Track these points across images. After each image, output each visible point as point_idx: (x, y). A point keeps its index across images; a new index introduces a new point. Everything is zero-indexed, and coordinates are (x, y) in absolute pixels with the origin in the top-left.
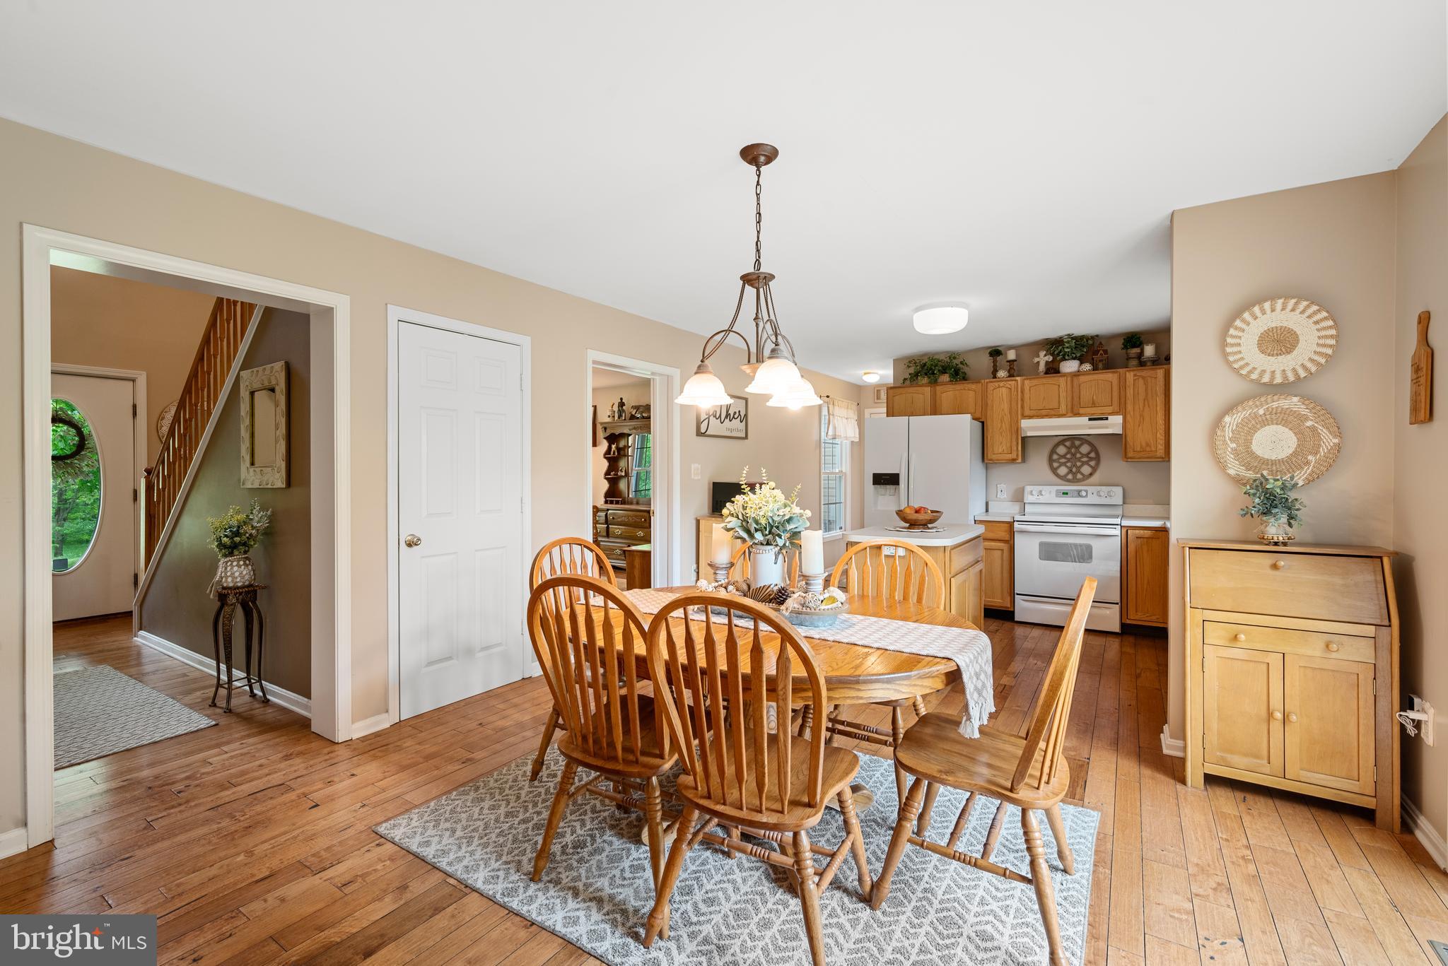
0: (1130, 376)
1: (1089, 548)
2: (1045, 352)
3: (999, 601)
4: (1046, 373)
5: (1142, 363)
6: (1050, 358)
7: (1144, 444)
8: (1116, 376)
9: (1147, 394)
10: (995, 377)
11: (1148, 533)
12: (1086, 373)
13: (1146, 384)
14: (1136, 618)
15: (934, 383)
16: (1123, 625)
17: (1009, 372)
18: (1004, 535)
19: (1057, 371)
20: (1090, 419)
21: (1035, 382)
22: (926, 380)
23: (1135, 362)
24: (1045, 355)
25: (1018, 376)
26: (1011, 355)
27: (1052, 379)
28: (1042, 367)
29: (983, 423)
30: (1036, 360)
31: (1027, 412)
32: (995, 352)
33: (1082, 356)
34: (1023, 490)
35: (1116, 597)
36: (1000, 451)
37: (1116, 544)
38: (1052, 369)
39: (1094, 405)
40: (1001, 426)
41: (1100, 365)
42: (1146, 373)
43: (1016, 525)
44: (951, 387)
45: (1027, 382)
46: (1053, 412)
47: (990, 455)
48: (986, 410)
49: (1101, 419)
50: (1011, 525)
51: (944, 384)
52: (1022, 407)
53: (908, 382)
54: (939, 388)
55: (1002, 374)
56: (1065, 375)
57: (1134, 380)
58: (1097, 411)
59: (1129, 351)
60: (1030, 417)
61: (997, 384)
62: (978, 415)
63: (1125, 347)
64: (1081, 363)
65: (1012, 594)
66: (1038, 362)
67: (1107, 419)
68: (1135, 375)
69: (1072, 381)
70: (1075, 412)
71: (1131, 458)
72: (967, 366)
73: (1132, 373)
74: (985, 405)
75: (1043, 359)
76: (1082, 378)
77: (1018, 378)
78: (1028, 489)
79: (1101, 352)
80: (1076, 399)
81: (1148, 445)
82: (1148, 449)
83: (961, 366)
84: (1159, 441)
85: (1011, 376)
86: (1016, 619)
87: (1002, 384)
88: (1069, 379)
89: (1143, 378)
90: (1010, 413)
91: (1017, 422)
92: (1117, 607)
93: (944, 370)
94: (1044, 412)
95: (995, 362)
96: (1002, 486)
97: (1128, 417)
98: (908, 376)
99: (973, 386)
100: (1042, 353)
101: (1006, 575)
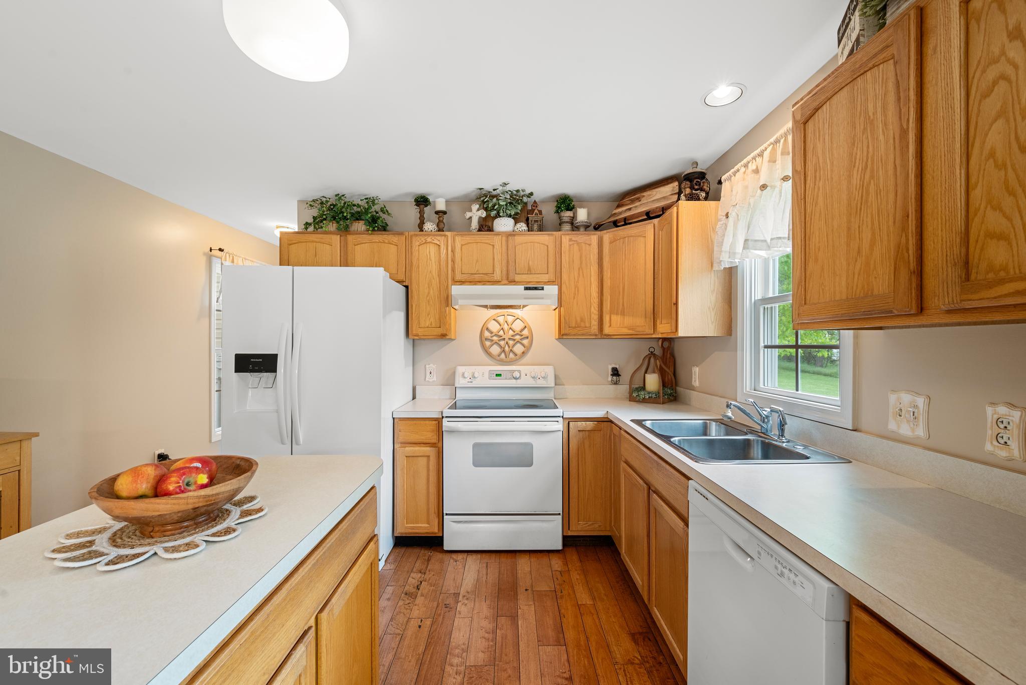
0: (566, 239)
1: (530, 446)
2: (478, 206)
3: (423, 527)
4: (480, 230)
5: (575, 226)
6: (483, 214)
7: (579, 320)
8: (552, 238)
9: (581, 263)
10: (421, 230)
11: (590, 425)
12: (521, 233)
13: (580, 250)
14: (579, 529)
15: (345, 230)
16: (566, 539)
17: (438, 226)
18: (432, 437)
19: (490, 229)
20: (526, 289)
21: (467, 239)
22: (332, 227)
23: (567, 227)
24: (478, 210)
25: (449, 231)
26: (441, 206)
27: (485, 236)
28: (475, 224)
29: (407, 287)
30: (468, 215)
31: (458, 277)
32: (422, 201)
33: (516, 214)
34: (454, 373)
35: (557, 505)
36: (427, 324)
37: (557, 441)
38: (486, 226)
39: (530, 271)
40: (429, 293)
41: (536, 227)
42: (581, 237)
43: (445, 423)
44: (366, 238)
45: (458, 239)
46: (486, 278)
47: (414, 329)
48: (411, 271)
49: (536, 289)
50: (439, 421)
51: (357, 233)
52: (453, 270)
53: (311, 229)
54: (350, 238)
55: (429, 226)
56: (499, 234)
57: (570, 245)
58: (533, 279)
59: (563, 214)
60: (462, 283)
61: (423, 239)
62: (401, 277)
63: (558, 210)
64: (516, 223)
65: (441, 515)
66: (471, 218)
67: (543, 289)
68: (570, 240)
69: (507, 241)
70: (511, 278)
71: (566, 335)
72: (389, 214)
73: (568, 237)
74: (409, 266)
75: (476, 214)
76: (518, 239)
77: (449, 234)
78: (460, 370)
79: (536, 211)
80: (511, 263)
81: (582, 320)
82: (582, 325)
83: (381, 214)
84: (593, 316)
85: (440, 230)
86: (445, 548)
87: (429, 240)
88: (504, 238)
89: (578, 244)
90: (439, 276)
91: (447, 289)
92: (560, 517)
93: (357, 217)
94: (477, 277)
95: (422, 213)
96: (431, 367)
97: (564, 288)
98: (311, 220)
99: (395, 239)
100: (475, 207)
101: (433, 490)
